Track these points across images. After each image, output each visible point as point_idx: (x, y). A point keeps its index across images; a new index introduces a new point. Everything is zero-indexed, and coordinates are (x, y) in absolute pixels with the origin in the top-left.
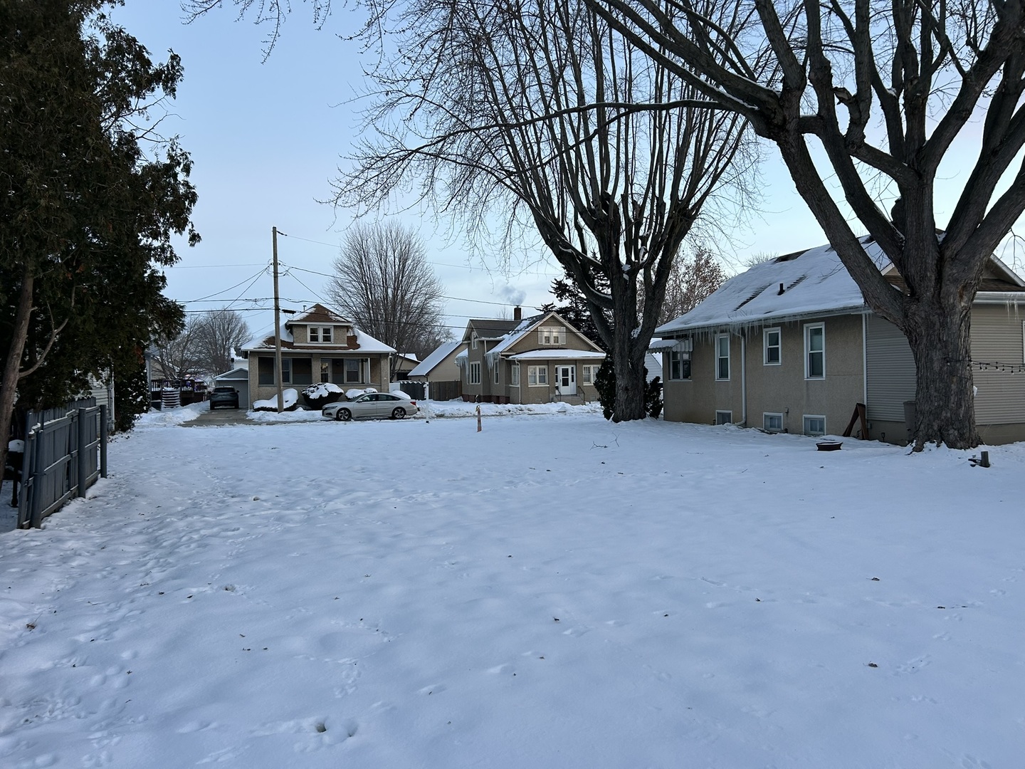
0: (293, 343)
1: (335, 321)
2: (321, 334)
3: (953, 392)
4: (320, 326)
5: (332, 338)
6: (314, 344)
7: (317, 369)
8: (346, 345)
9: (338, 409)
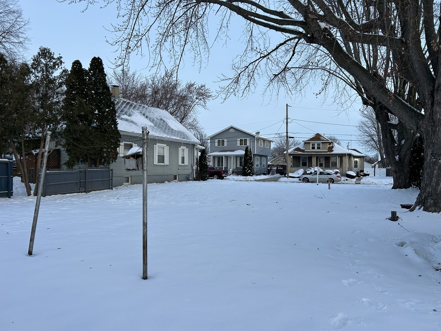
0: (304, 150)
1: (322, 140)
2: (316, 146)
3: (434, 175)
4: (316, 143)
5: (321, 148)
6: (313, 150)
7: (314, 160)
8: (327, 151)
9: (303, 177)
